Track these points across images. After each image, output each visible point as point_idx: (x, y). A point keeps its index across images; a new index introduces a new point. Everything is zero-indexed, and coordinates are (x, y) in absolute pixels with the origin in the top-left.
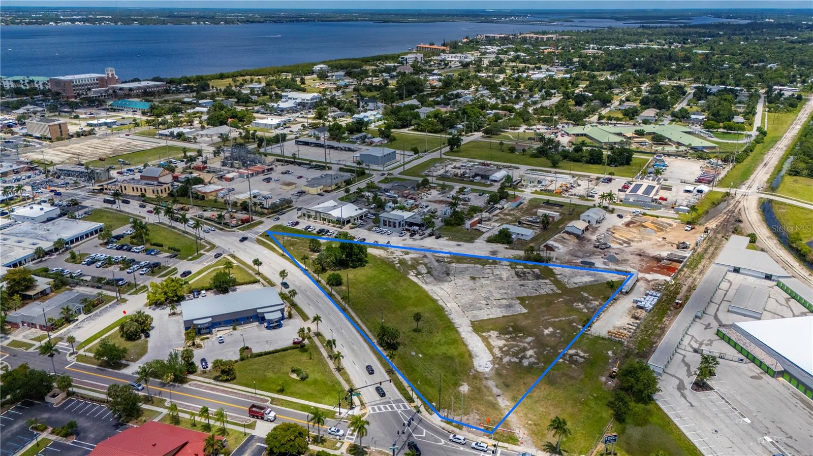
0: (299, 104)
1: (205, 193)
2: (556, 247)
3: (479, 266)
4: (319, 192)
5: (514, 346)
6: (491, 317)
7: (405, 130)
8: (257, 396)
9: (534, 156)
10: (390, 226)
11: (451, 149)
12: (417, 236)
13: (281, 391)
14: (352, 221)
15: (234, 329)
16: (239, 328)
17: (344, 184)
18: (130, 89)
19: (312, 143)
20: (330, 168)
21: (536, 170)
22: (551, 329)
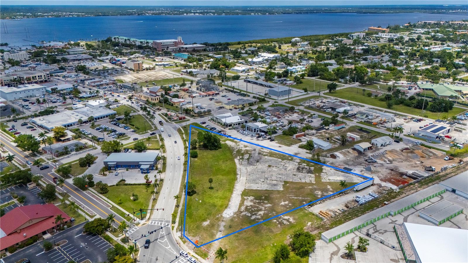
0: (266, 60)
1: (174, 102)
2: (338, 157)
3: (280, 160)
4: (231, 108)
5: (255, 207)
6: (258, 189)
7: (314, 78)
8: (108, 204)
9: (382, 100)
10: (250, 130)
11: (330, 91)
12: (261, 138)
13: (120, 204)
14: (233, 125)
15: (127, 170)
16: (130, 170)
17: (248, 105)
18: (186, 48)
19: (252, 82)
20: (249, 96)
21: (374, 109)
22: (287, 203)
